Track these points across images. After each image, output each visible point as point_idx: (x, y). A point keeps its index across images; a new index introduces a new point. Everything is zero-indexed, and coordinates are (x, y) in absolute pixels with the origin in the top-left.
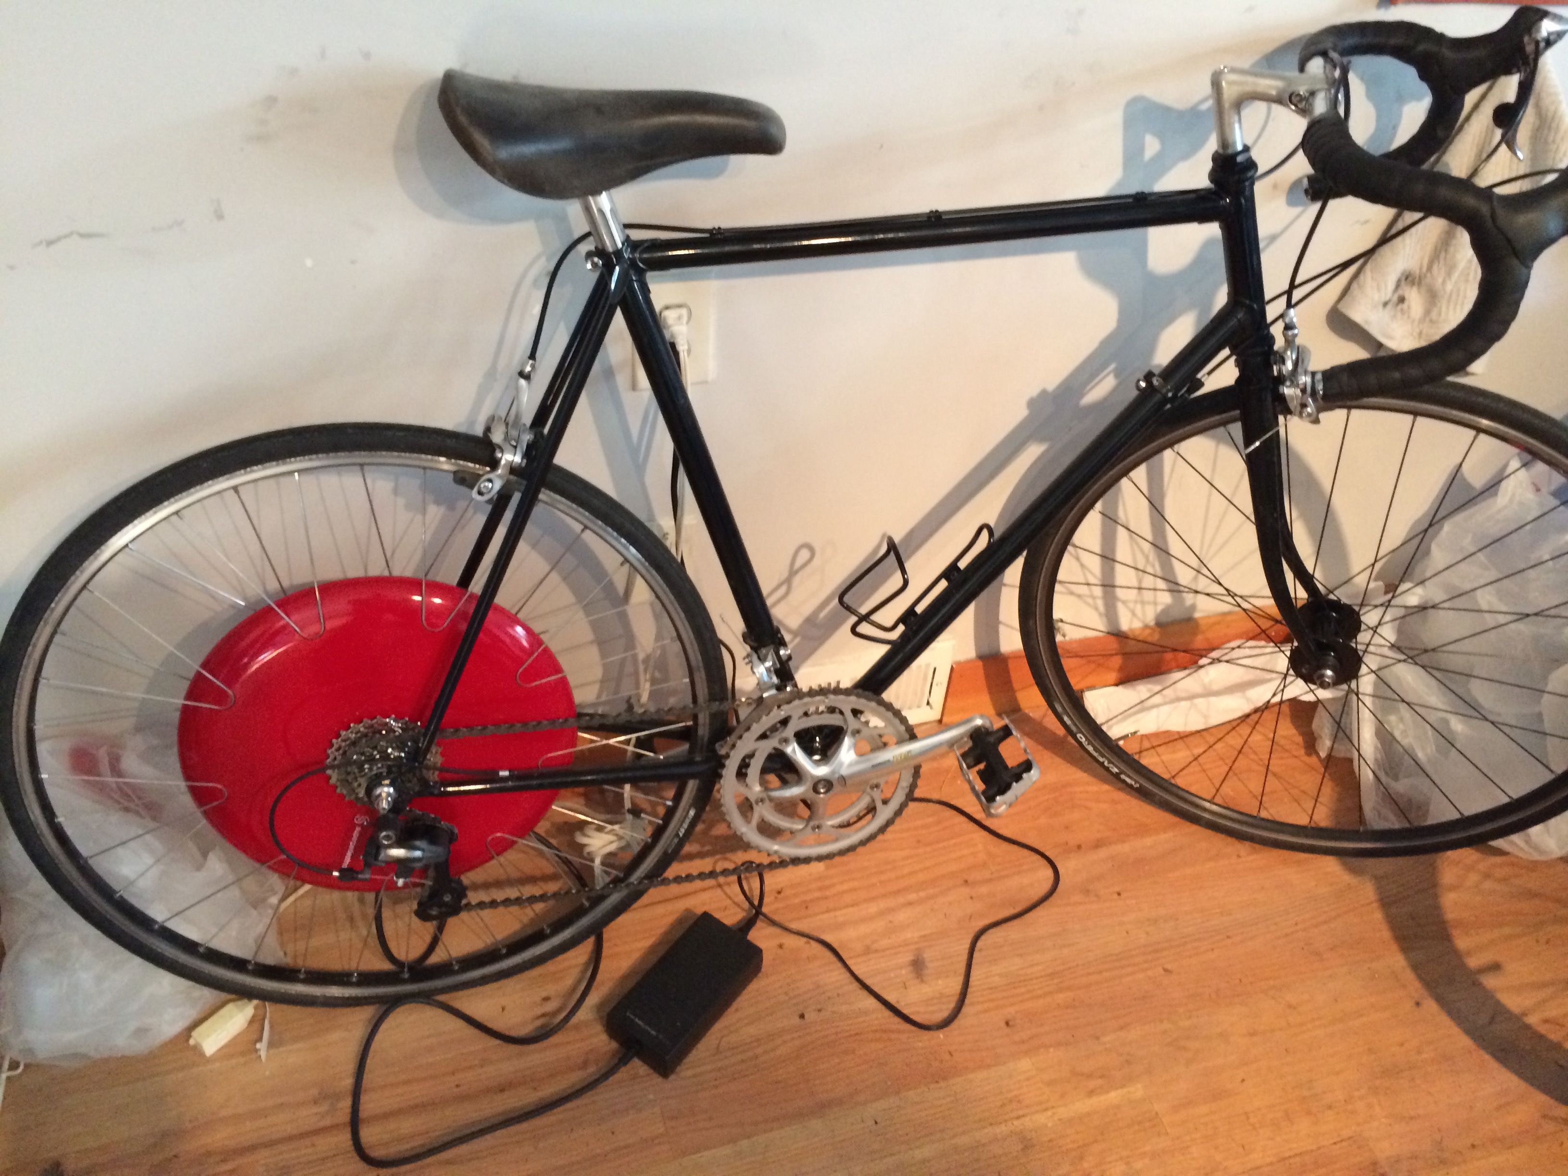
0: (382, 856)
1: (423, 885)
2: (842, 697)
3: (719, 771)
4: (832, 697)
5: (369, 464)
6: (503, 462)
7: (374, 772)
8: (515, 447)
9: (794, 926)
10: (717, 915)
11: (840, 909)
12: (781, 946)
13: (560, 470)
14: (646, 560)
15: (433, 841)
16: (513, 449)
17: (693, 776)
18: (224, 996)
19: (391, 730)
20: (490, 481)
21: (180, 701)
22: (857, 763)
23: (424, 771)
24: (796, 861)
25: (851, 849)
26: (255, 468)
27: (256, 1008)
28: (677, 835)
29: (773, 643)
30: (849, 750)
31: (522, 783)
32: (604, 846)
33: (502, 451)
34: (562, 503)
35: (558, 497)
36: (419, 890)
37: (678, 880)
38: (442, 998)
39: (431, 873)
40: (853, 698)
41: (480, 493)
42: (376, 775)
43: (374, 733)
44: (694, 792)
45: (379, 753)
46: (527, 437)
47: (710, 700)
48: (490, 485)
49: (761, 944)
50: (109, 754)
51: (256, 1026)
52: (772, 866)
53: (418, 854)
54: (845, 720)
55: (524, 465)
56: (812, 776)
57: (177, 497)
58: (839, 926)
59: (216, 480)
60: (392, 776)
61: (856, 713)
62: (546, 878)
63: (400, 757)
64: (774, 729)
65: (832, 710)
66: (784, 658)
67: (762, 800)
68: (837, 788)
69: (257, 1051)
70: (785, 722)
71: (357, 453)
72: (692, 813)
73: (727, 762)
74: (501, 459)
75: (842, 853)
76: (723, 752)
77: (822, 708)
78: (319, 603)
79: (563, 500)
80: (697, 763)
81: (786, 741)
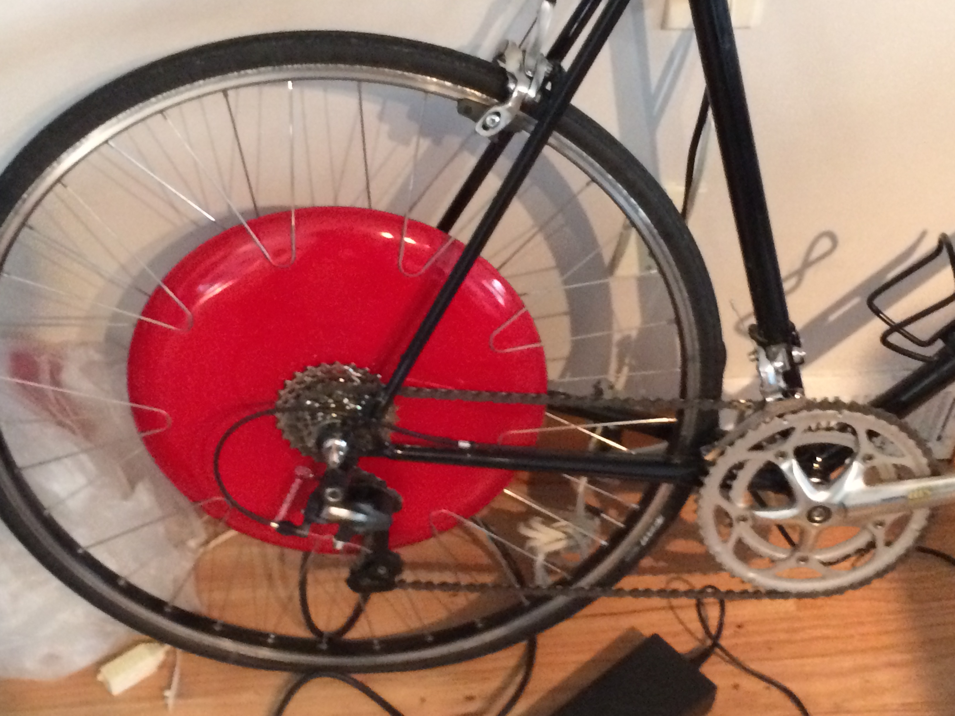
0: (324, 514)
1: (357, 552)
2: (858, 415)
3: (702, 478)
4: (846, 412)
5: (368, 81)
6: (515, 95)
7: (327, 422)
8: (531, 79)
9: (754, 666)
10: (669, 640)
11: (808, 657)
12: (736, 687)
13: (576, 112)
14: (656, 227)
15: (378, 507)
16: (528, 80)
17: (668, 479)
18: (137, 635)
19: (349, 379)
20: (498, 114)
21: (136, 316)
22: (863, 492)
23: (380, 430)
24: (773, 594)
25: (839, 591)
26: (249, 71)
27: (168, 653)
28: (638, 543)
29: (785, 341)
30: (856, 478)
31: (480, 458)
32: (550, 543)
33: (516, 81)
34: (571, 149)
35: (568, 142)
36: (354, 557)
37: (635, 593)
38: (359, 677)
39: (369, 540)
40: (871, 418)
41: (485, 127)
42: (329, 425)
43: (331, 379)
44: (666, 499)
45: (335, 402)
46: (545, 69)
47: (700, 397)
48: (497, 119)
49: (716, 680)
50: (50, 362)
51: (165, 672)
52: (744, 595)
53: (360, 517)
54: (857, 442)
55: (537, 101)
56: (809, 501)
57: (165, 94)
58: (808, 676)
59: (207, 80)
60: (346, 428)
61: (872, 434)
62: (480, 569)
63: (355, 410)
64: (772, 440)
65: (843, 428)
66: (796, 360)
67: (744, 519)
68: (835, 519)
69: (164, 698)
70: (786, 434)
71: (358, 67)
72: (660, 521)
73: (712, 470)
74: (513, 91)
75: (828, 593)
76: (709, 457)
77: (833, 424)
78: (294, 229)
79: (574, 146)
80: (676, 466)
81: (783, 455)
